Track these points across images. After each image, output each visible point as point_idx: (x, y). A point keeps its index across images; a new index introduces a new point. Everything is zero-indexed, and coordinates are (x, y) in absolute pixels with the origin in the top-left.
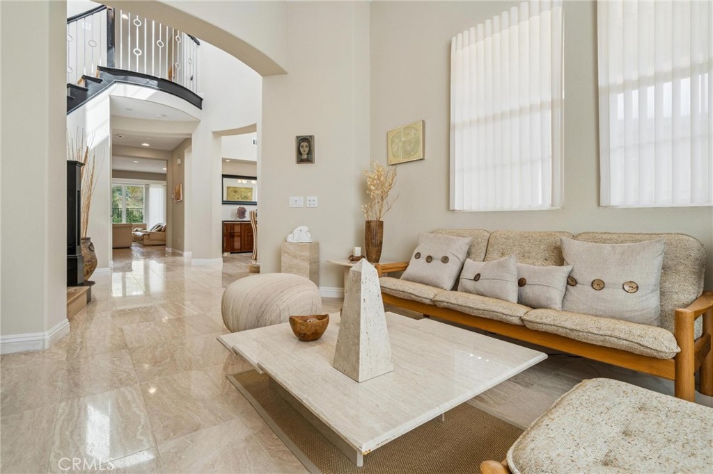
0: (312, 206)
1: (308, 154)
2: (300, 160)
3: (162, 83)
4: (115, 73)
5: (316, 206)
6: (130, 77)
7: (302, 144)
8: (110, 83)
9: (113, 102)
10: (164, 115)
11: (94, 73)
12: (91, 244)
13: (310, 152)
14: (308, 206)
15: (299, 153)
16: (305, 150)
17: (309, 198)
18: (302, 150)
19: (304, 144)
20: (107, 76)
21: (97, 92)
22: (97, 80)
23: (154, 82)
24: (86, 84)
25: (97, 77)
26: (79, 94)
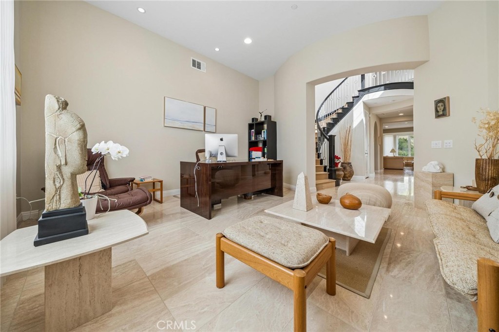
0: (449, 147)
1: (443, 111)
2: (438, 116)
3: (386, 86)
4: (364, 91)
5: (452, 147)
6: (370, 90)
7: (439, 105)
8: (363, 95)
9: (365, 104)
10: (394, 101)
11: (357, 94)
12: (351, 165)
13: (444, 110)
14: (445, 147)
15: (437, 111)
16: (440, 109)
17: (445, 141)
18: (438, 109)
19: (440, 104)
20: (362, 93)
21: (357, 102)
22: (358, 97)
23: (383, 87)
24: (353, 100)
25: (358, 95)
26: (351, 105)
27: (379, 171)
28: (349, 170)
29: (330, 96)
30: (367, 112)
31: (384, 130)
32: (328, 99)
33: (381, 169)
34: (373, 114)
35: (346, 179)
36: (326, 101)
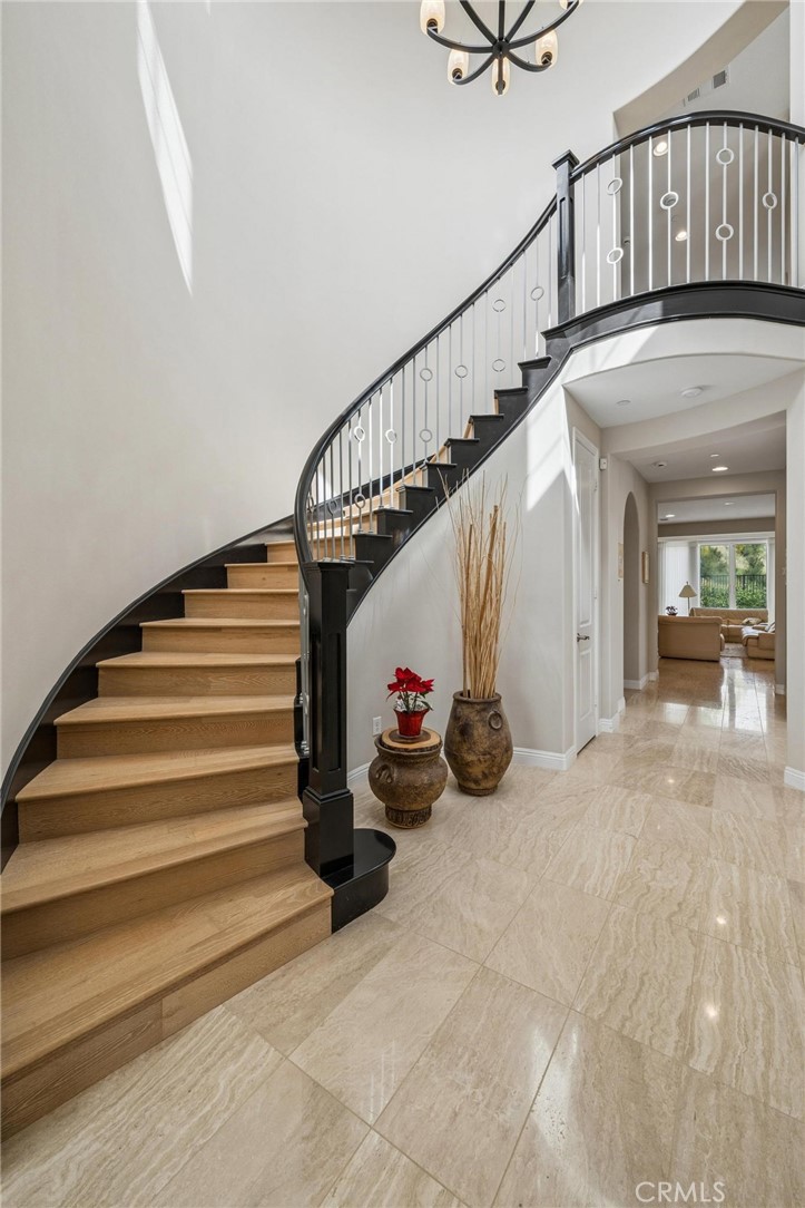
4: (575, 328)
8: (565, 355)
11: (539, 349)
12: (498, 716)
21: (542, 388)
22: (542, 363)
23: (655, 309)
24: (526, 379)
25: (543, 355)
26: (514, 404)
27: (642, 684)
28: (484, 745)
29: (420, 356)
30: (585, 440)
31: (660, 526)
32: (409, 366)
33: (649, 670)
34: (618, 458)
35: (473, 786)
36: (398, 376)
